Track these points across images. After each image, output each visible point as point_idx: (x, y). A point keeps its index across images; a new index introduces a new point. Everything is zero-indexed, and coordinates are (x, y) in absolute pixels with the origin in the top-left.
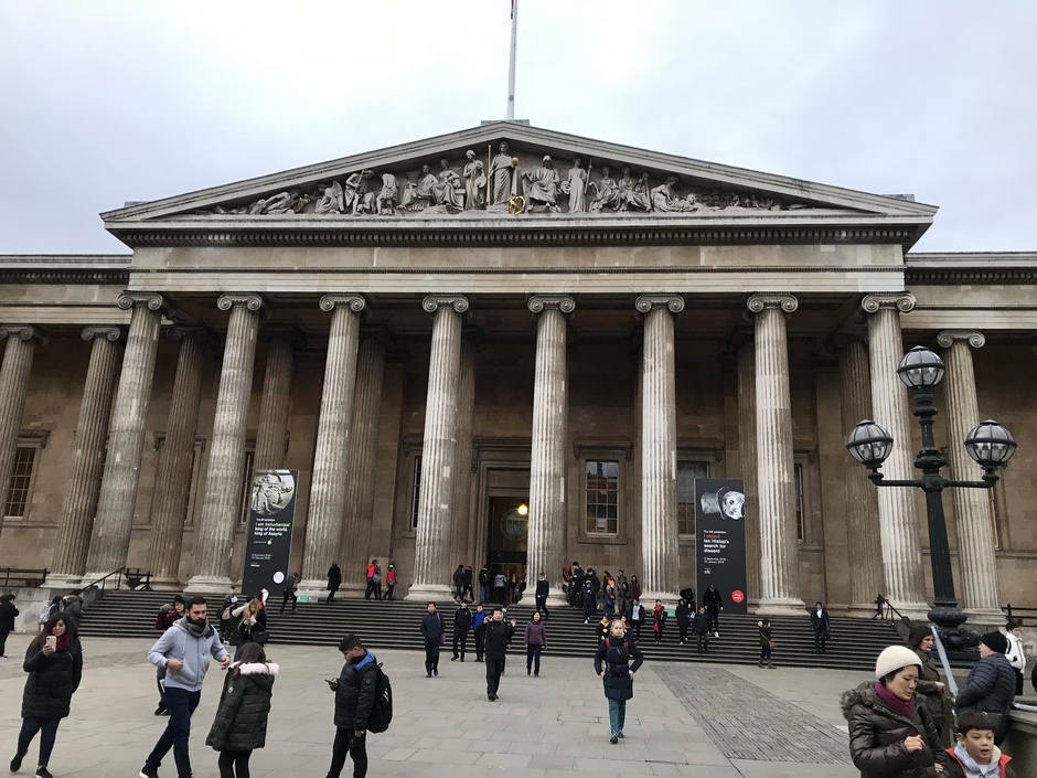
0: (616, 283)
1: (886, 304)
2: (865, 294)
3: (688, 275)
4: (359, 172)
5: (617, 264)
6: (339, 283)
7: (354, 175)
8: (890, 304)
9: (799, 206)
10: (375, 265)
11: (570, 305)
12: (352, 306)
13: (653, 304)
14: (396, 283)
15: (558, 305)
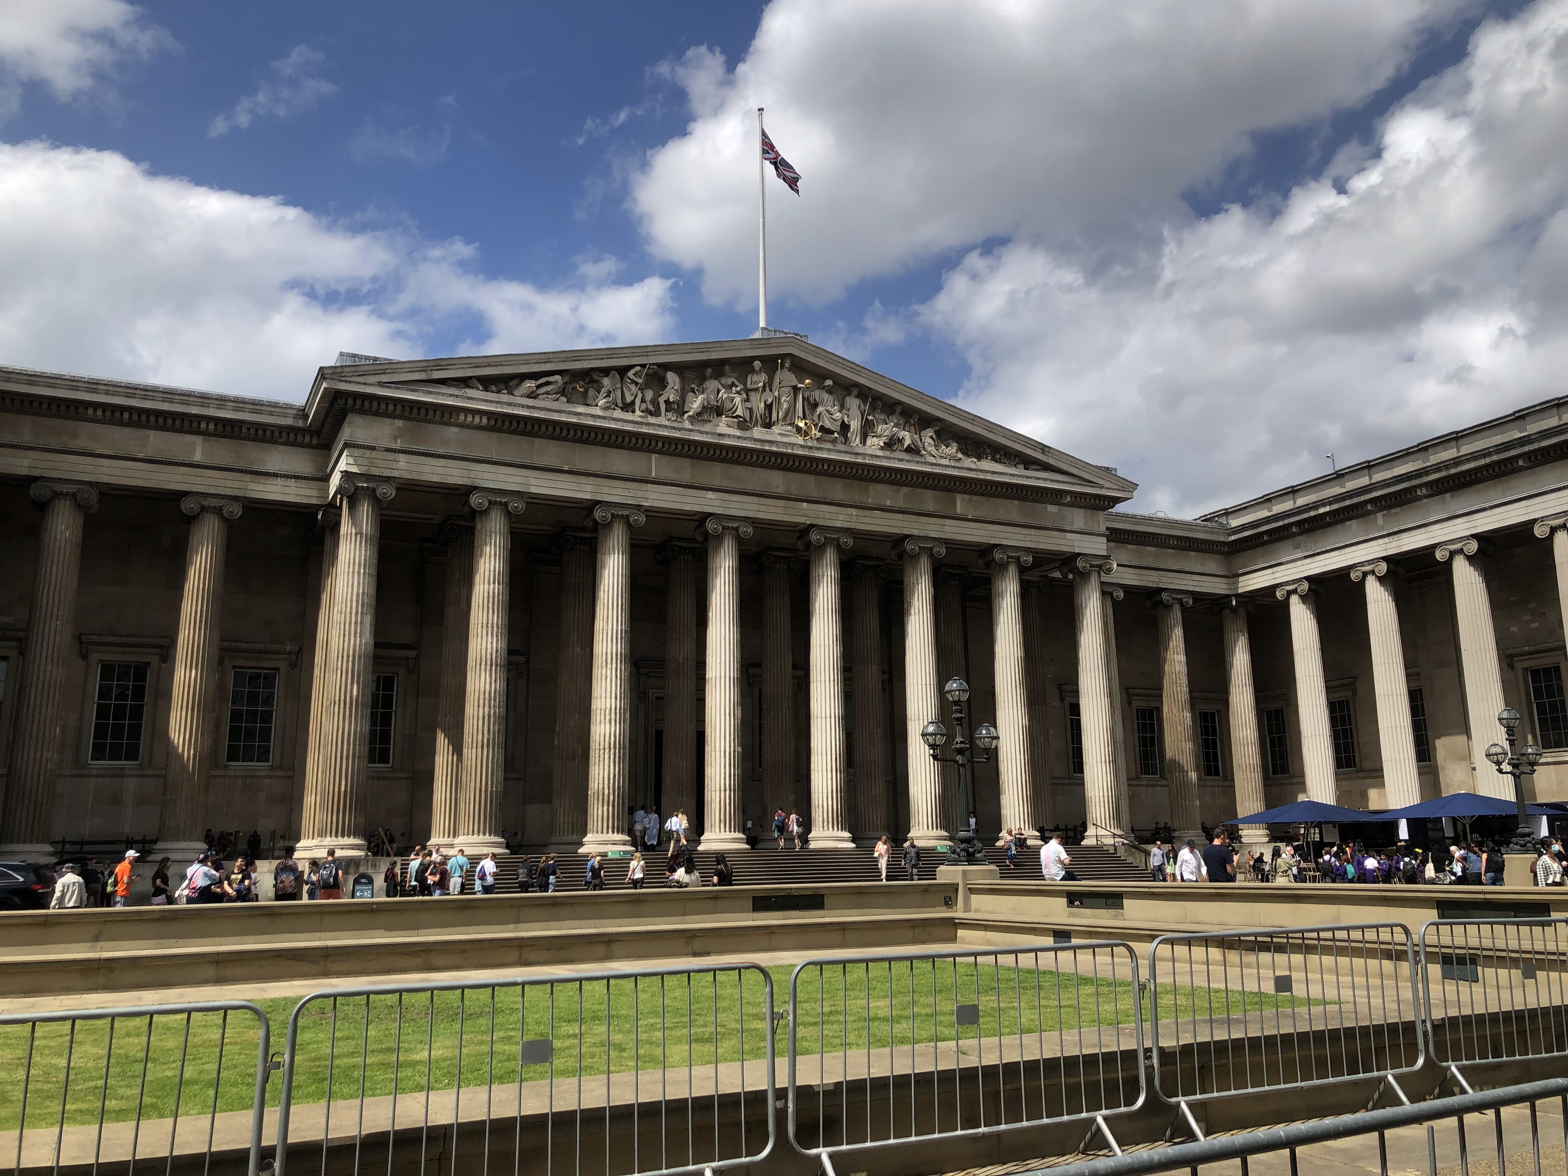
0: (887, 522)
1: (1095, 566)
2: (1079, 554)
3: (948, 522)
4: (643, 366)
5: (888, 503)
6: (614, 491)
7: (638, 368)
8: (1097, 566)
9: (1038, 467)
10: (653, 475)
11: (848, 541)
12: (631, 519)
13: (920, 548)
14: (677, 499)
15: (838, 539)
